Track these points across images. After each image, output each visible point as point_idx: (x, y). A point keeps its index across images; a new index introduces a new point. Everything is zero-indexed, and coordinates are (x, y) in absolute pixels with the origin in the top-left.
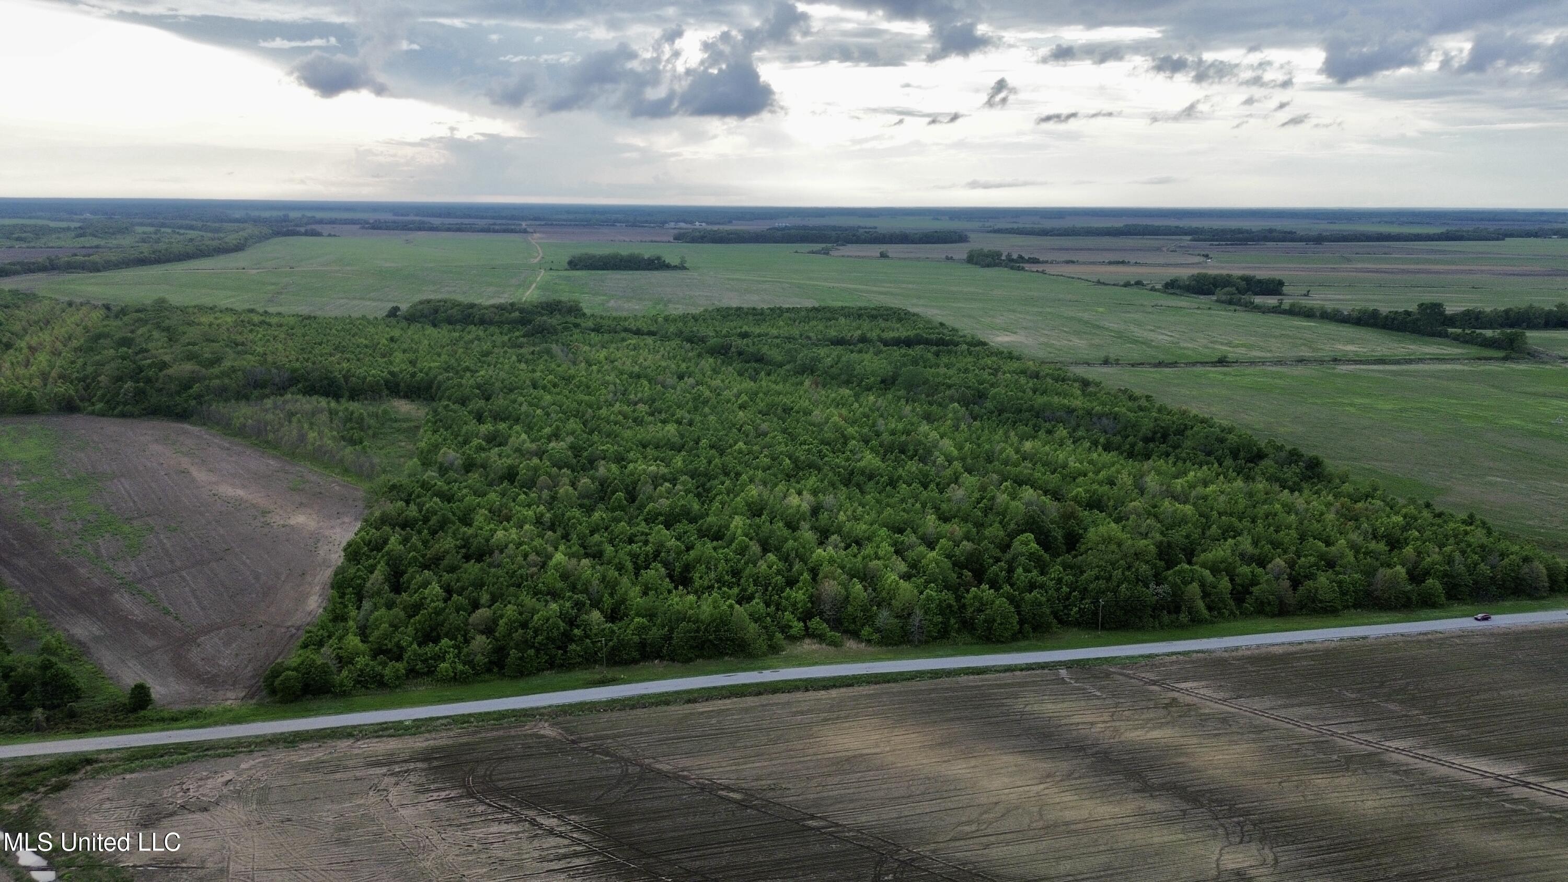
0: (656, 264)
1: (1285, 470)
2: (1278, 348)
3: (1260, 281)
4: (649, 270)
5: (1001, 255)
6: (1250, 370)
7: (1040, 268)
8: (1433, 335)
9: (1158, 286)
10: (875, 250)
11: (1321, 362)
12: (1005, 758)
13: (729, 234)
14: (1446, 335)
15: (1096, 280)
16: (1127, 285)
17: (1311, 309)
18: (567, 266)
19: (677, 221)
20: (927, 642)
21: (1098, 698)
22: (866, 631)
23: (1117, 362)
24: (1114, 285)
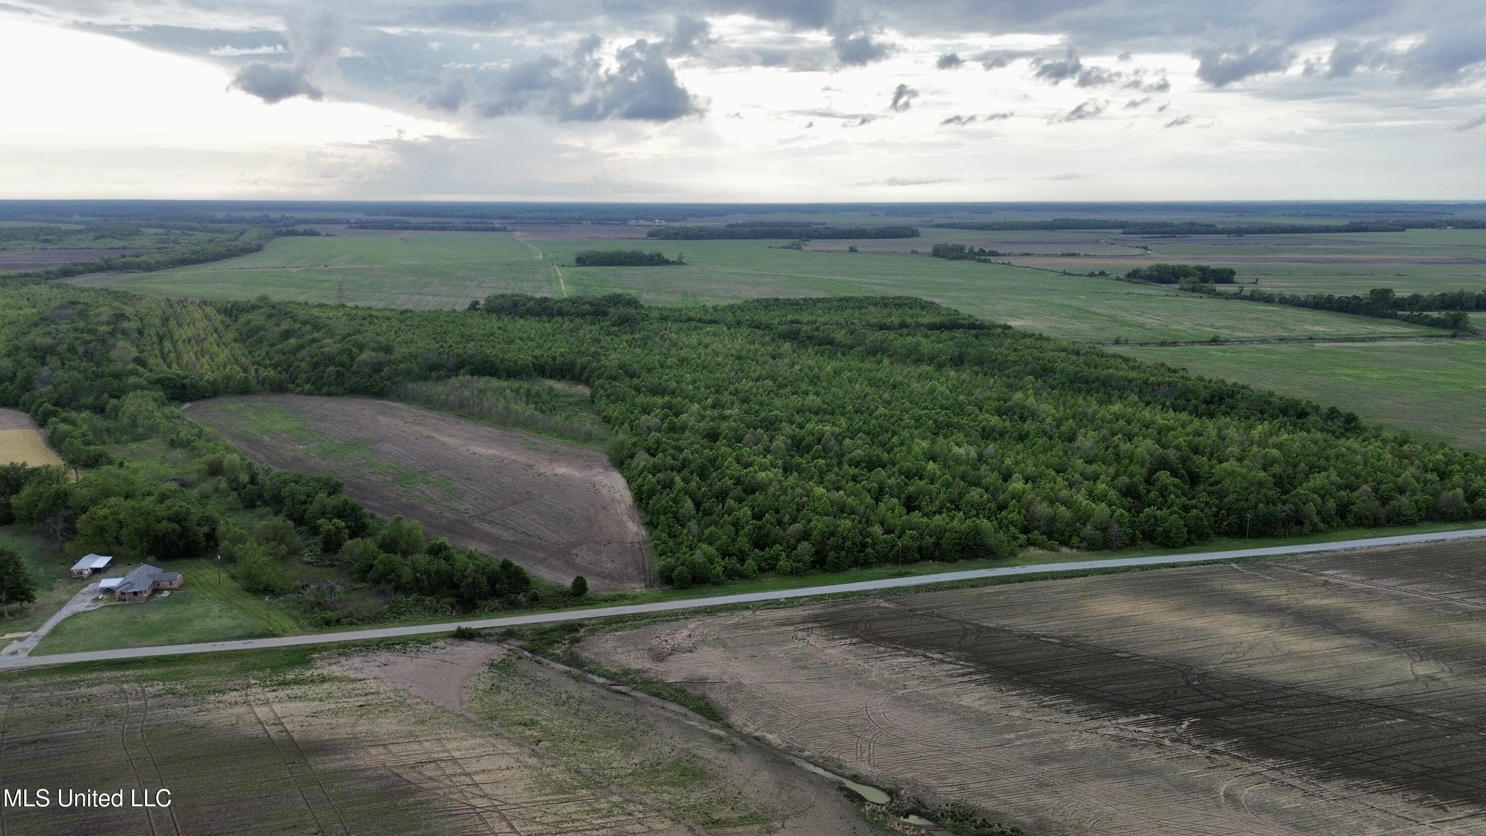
0: (657, 260)
1: (1329, 423)
2: (1256, 330)
3: (1214, 271)
4: (651, 265)
5: (964, 249)
6: (1242, 348)
7: (1006, 260)
8: (1384, 316)
9: (1122, 276)
10: (844, 245)
11: (1299, 340)
12: (1230, 617)
13: (701, 231)
14: (1396, 317)
15: (1061, 271)
16: (1092, 275)
17: (1271, 295)
18: (575, 263)
19: (637, 219)
20: (1121, 548)
21: (1270, 581)
22: (1075, 540)
23: (1127, 342)
24: (1080, 275)
